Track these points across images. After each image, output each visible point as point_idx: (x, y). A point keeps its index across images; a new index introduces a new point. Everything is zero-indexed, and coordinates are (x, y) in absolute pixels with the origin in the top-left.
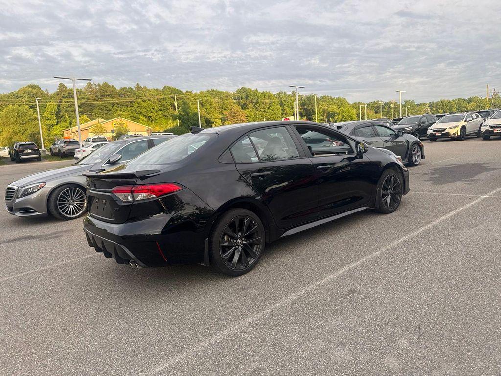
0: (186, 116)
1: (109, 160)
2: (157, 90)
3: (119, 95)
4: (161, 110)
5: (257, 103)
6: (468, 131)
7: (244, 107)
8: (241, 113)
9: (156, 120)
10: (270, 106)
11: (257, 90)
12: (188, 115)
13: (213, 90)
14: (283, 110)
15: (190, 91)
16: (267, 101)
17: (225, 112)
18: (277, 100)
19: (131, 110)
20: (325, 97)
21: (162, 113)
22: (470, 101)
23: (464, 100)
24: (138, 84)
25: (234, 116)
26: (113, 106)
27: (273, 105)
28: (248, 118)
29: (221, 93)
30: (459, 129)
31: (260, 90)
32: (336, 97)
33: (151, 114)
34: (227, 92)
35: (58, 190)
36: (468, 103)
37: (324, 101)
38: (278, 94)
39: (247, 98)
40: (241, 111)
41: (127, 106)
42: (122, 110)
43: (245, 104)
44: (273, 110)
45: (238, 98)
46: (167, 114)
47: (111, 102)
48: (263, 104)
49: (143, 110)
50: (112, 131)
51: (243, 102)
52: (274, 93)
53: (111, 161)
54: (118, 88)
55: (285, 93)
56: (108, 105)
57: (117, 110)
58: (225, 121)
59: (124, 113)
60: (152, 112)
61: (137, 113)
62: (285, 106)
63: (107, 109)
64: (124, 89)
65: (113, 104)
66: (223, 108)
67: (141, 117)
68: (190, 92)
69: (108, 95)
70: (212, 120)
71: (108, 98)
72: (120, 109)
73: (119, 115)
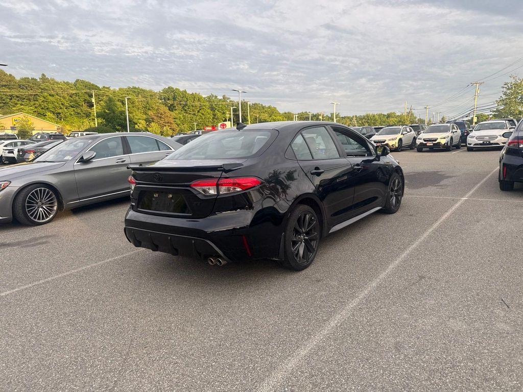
0: (112, 114)
1: (82, 158)
2: (67, 83)
3: (20, 86)
4: (72, 107)
5: (186, 105)
6: (404, 143)
7: (172, 108)
8: (169, 115)
9: (66, 117)
10: (200, 109)
11: (185, 91)
12: (114, 113)
13: (135, 88)
14: (214, 115)
15: (107, 86)
16: (197, 103)
17: (150, 113)
18: (207, 104)
19: (34, 104)
20: (257, 104)
21: (74, 110)
22: (389, 116)
23: (384, 115)
24: (43, 75)
25: (161, 117)
26: (11, 99)
27: (204, 109)
28: (176, 120)
29: (144, 91)
30: (397, 141)
31: (189, 92)
32: (267, 105)
33: (60, 111)
34: (150, 91)
35: (26, 190)
36: (387, 118)
37: (255, 109)
38: (209, 98)
39: (174, 99)
40: (168, 113)
41: (29, 100)
42: (23, 103)
43: (172, 105)
44: (203, 114)
45: (164, 98)
46: (79, 111)
47: (8, 94)
48: (192, 106)
49: (50, 106)
50: (13, 128)
51: (170, 102)
52: (204, 96)
53: (85, 158)
54: (18, 78)
55: (216, 97)
56: (4, 97)
57: (16, 104)
58: (150, 122)
59: (27, 108)
60: (61, 108)
61: (42, 109)
62: (216, 111)
63: (4, 102)
64: (26, 79)
65: (11, 96)
66: (147, 108)
67: (48, 114)
68: (107, 88)
69: (5, 86)
70: (135, 121)
71: (4, 89)
72: (20, 102)
73: (20, 110)
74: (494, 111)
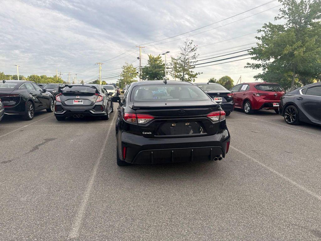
74: (119, 80)
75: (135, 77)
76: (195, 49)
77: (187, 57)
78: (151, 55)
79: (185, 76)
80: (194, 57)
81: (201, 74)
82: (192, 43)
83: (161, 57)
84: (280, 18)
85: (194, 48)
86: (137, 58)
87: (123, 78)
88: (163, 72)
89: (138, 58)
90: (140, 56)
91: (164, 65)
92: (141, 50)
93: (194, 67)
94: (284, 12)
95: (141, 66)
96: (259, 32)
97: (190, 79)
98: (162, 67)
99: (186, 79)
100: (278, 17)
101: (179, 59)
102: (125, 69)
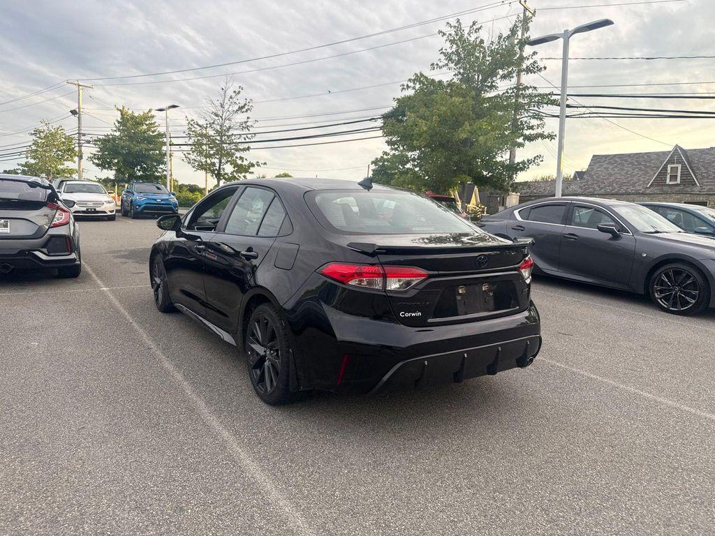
75: (72, 160)
76: (246, 107)
77: (227, 124)
78: (126, 109)
79: (224, 166)
80: (244, 125)
81: (262, 166)
82: (239, 92)
83: (153, 117)
84: (440, 68)
85: (245, 104)
86: (71, 112)
87: (33, 161)
88: (158, 152)
89: (74, 112)
90: (79, 108)
91: (161, 135)
92: (81, 91)
93: (248, 149)
94: (449, 57)
95: (82, 132)
96: (403, 89)
97: (235, 174)
98: (156, 141)
99: (226, 174)
100: (437, 65)
101: (208, 126)
102: (40, 138)
